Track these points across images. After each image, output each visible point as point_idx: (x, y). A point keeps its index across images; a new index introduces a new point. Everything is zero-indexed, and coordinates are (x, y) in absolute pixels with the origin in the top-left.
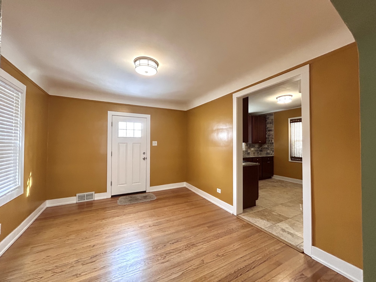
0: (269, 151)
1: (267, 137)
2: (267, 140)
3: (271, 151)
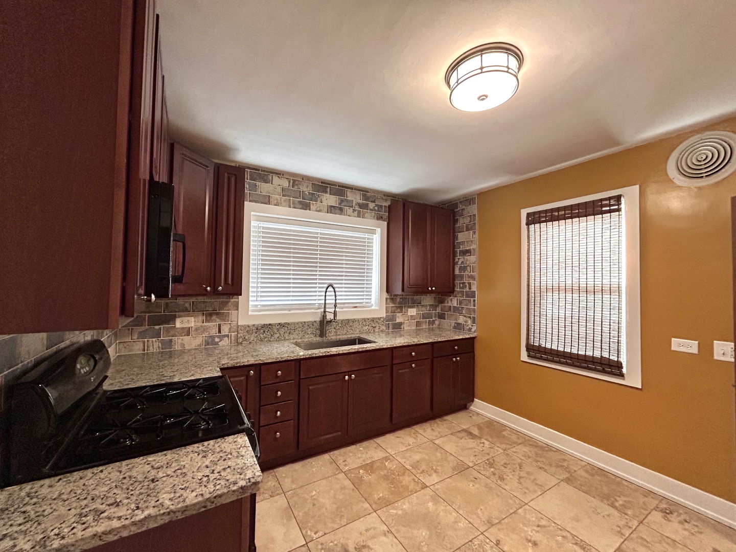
0: (461, 320)
1: (457, 272)
2: (457, 282)
3: (468, 319)
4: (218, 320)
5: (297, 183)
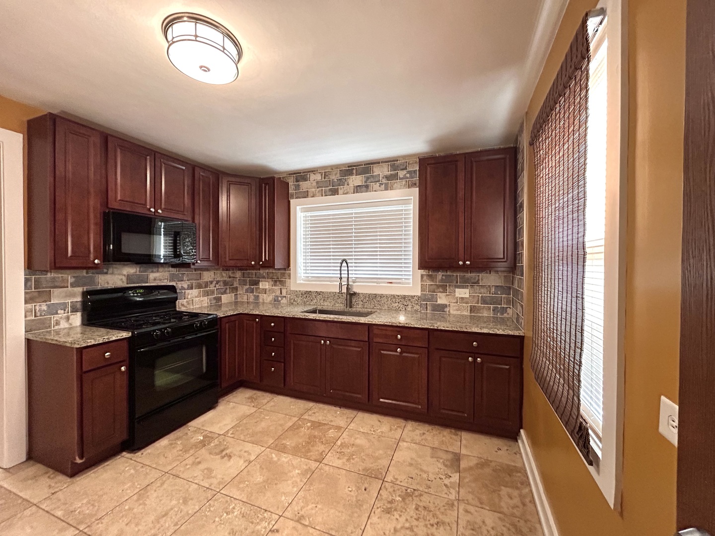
4: (280, 286)
5: (327, 174)
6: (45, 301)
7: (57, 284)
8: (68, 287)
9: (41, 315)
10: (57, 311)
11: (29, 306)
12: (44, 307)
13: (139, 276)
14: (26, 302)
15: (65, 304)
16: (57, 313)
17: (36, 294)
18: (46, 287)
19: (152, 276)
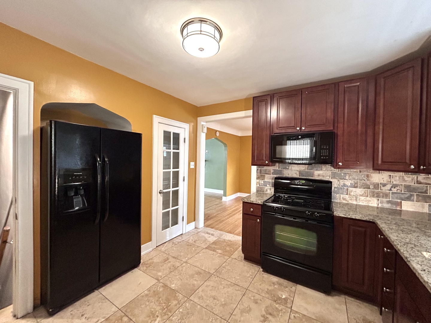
6: (263, 180)
7: (267, 172)
8: (271, 174)
9: (261, 186)
10: (267, 185)
11: (258, 181)
12: (262, 182)
13: (307, 172)
14: (257, 179)
15: (269, 182)
16: (266, 186)
17: (260, 176)
18: (263, 173)
19: (316, 173)
